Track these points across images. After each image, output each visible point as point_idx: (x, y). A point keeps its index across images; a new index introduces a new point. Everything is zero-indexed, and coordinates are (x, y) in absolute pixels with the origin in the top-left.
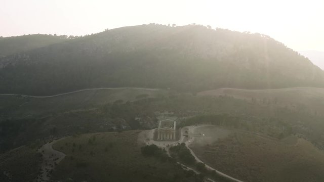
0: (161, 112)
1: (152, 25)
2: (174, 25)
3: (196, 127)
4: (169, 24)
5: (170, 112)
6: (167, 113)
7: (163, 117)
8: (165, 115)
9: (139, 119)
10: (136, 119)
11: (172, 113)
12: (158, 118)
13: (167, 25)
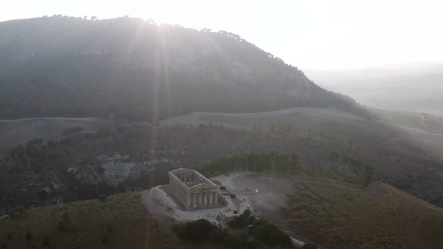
0: (109, 156)
1: (57, 18)
2: (94, 17)
3: (231, 178)
4: (86, 17)
5: (122, 155)
6: (118, 156)
7: (112, 164)
8: (116, 160)
9: (75, 169)
10: (69, 170)
11: (127, 157)
12: (104, 166)
13: (83, 18)
